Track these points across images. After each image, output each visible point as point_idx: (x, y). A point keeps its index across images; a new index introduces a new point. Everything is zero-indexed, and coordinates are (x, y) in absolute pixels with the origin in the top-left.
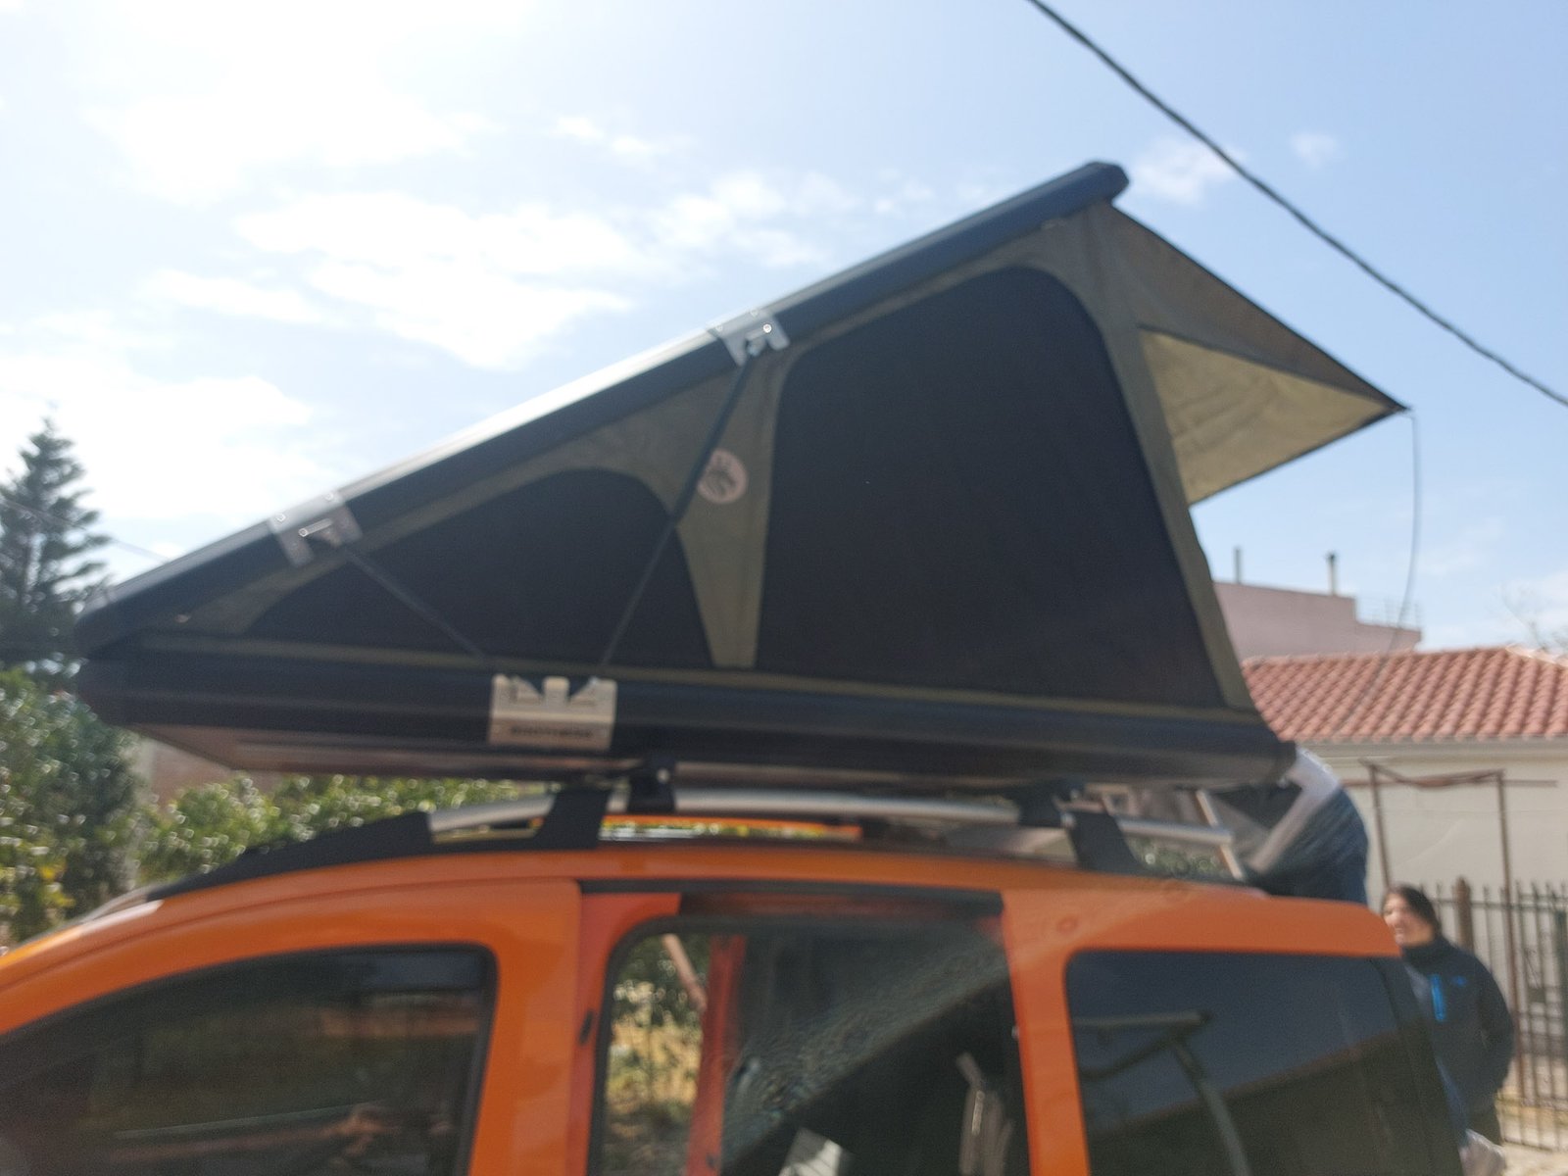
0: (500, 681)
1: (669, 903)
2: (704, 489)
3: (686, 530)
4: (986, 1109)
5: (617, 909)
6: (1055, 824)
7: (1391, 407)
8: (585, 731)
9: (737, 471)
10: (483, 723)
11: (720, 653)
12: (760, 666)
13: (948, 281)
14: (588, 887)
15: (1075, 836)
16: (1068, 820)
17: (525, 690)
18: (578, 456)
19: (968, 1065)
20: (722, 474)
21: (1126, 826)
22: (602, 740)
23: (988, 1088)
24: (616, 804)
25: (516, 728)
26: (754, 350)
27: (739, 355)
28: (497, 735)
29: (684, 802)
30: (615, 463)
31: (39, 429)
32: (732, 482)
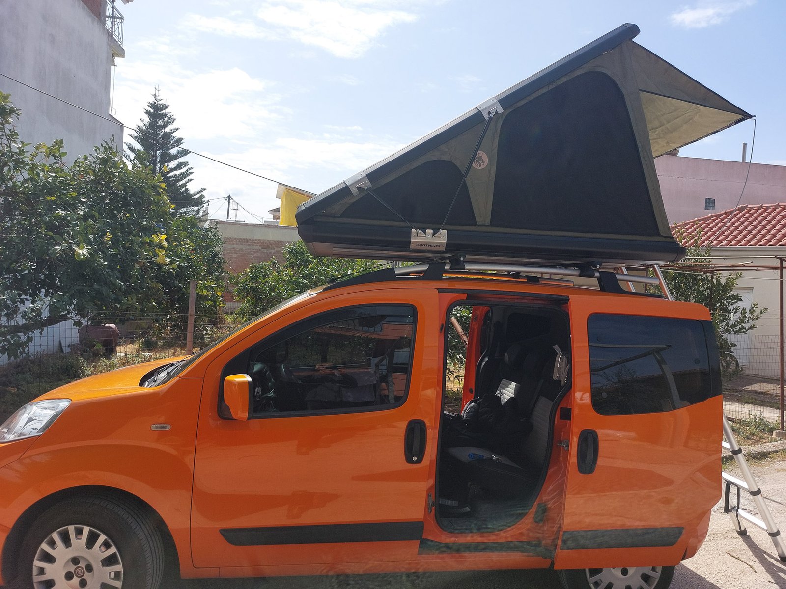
0: (413, 230)
1: (464, 296)
2: (473, 165)
3: (468, 180)
4: (562, 361)
5: (450, 297)
6: (592, 276)
7: (746, 116)
8: (438, 245)
9: (485, 158)
10: (409, 242)
11: (479, 221)
12: (491, 225)
13: (564, 80)
14: (441, 290)
15: (599, 280)
16: (597, 274)
17: (421, 233)
18: (434, 156)
19: (556, 348)
20: (481, 159)
21: (618, 277)
22: (443, 248)
23: (563, 355)
24: (447, 267)
25: (418, 244)
26: (492, 115)
27: (486, 117)
28: (412, 246)
29: (468, 267)
30: (445, 158)
31: (152, 100)
32: (483, 162)
